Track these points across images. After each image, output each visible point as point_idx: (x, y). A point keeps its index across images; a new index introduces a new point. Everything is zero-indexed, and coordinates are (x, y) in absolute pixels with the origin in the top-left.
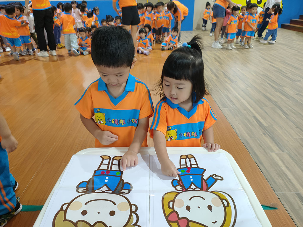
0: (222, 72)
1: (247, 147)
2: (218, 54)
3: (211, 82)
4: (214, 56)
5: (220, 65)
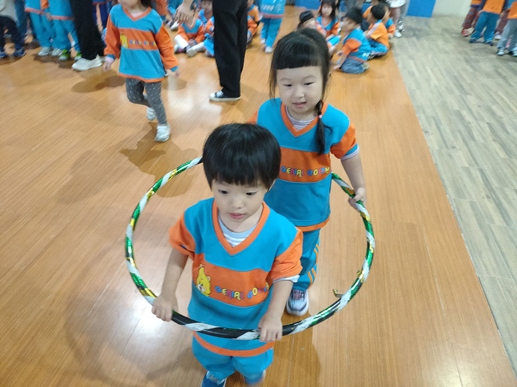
2: (499, 113)
3: (487, 238)
4: (487, 117)
5: (507, 157)
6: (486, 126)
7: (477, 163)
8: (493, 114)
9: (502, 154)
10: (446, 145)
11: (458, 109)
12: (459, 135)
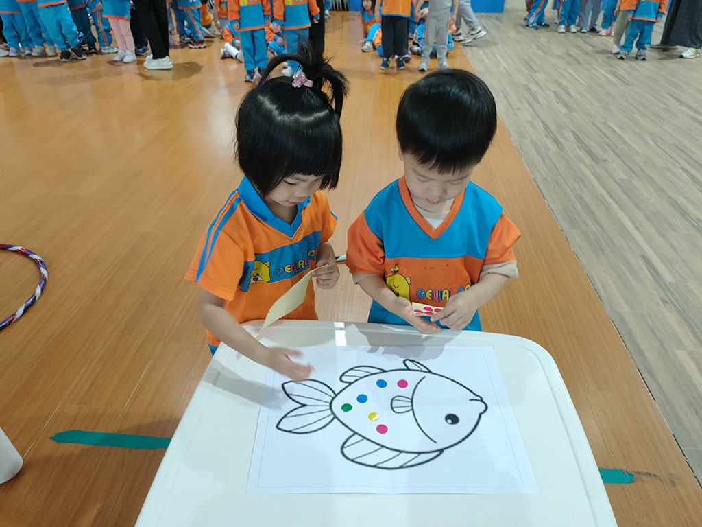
0: (573, 132)
1: (622, 332)
2: (565, 83)
3: (543, 158)
4: (553, 87)
5: (567, 112)
6: (552, 94)
7: (539, 117)
8: (559, 84)
9: (564, 110)
10: (513, 109)
11: (525, 83)
12: (524, 101)
